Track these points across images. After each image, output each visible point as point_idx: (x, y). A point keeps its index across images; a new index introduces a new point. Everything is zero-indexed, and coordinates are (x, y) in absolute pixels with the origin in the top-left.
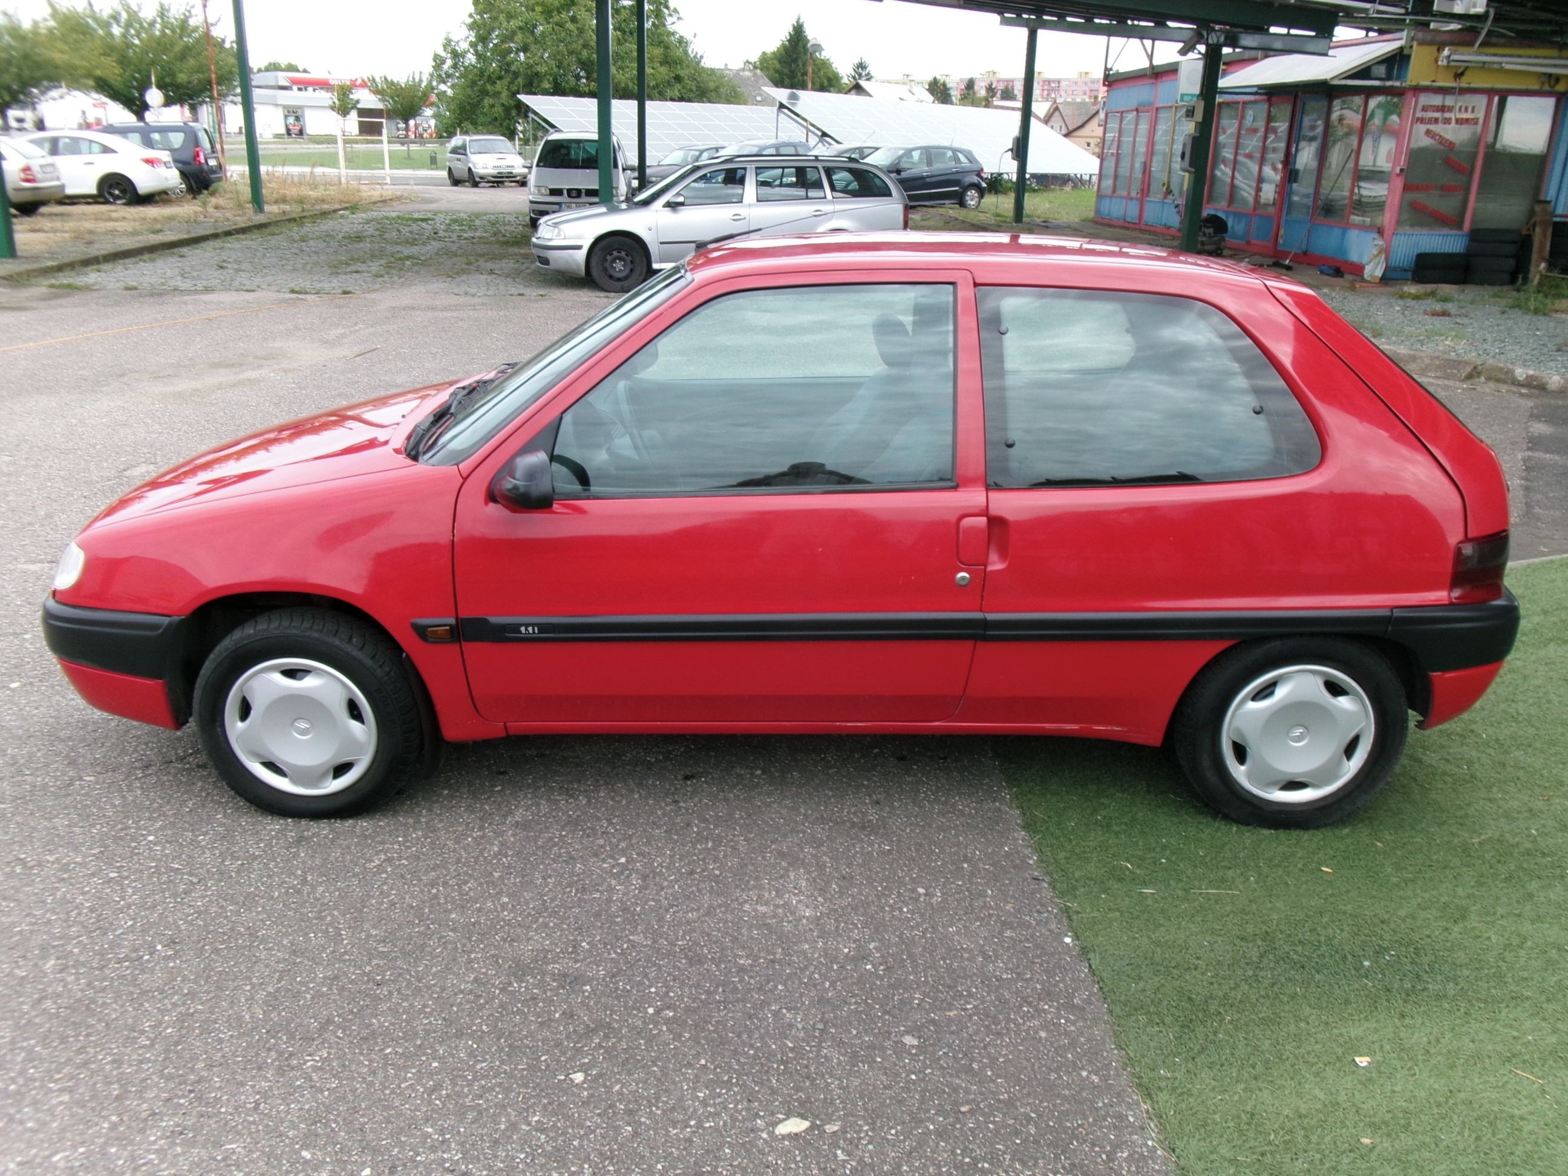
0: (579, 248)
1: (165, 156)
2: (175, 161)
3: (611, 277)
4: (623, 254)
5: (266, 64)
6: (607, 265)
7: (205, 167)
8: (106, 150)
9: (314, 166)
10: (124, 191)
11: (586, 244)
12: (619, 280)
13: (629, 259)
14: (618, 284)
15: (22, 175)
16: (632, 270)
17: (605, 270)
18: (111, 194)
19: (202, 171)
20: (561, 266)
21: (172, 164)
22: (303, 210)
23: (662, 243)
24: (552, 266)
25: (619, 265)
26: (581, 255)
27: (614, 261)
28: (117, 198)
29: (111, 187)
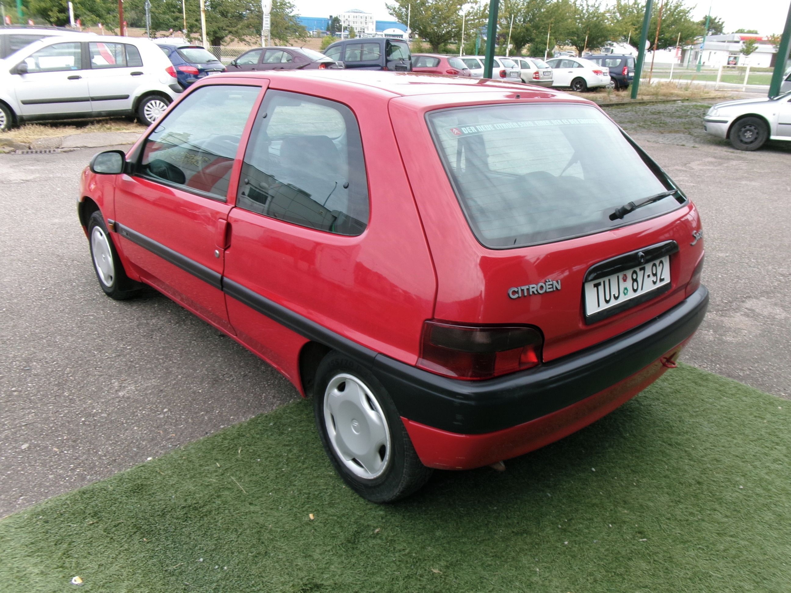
0: (726, 122)
1: (606, 70)
2: (610, 72)
3: (741, 141)
4: (753, 128)
5: (737, 30)
6: (741, 134)
7: (626, 76)
8: (580, 66)
9: (693, 79)
10: (581, 86)
11: (731, 120)
12: (746, 143)
13: (756, 131)
14: (745, 146)
15: (534, 76)
16: (756, 139)
17: (739, 136)
18: (576, 87)
19: (624, 78)
20: (713, 131)
21: (608, 74)
22: (657, 99)
23: (780, 124)
24: (708, 131)
25: (748, 135)
26: (726, 126)
27: (746, 131)
28: (578, 88)
29: (577, 83)
